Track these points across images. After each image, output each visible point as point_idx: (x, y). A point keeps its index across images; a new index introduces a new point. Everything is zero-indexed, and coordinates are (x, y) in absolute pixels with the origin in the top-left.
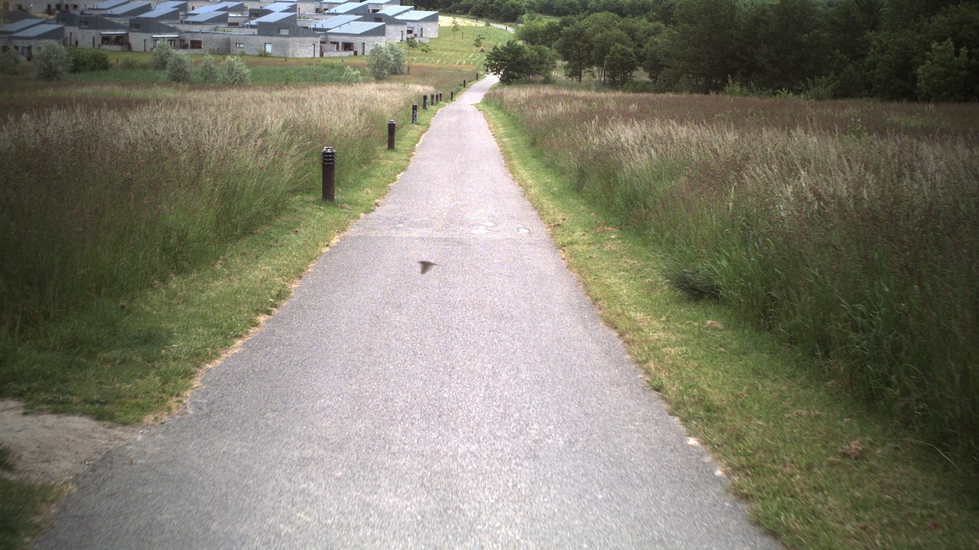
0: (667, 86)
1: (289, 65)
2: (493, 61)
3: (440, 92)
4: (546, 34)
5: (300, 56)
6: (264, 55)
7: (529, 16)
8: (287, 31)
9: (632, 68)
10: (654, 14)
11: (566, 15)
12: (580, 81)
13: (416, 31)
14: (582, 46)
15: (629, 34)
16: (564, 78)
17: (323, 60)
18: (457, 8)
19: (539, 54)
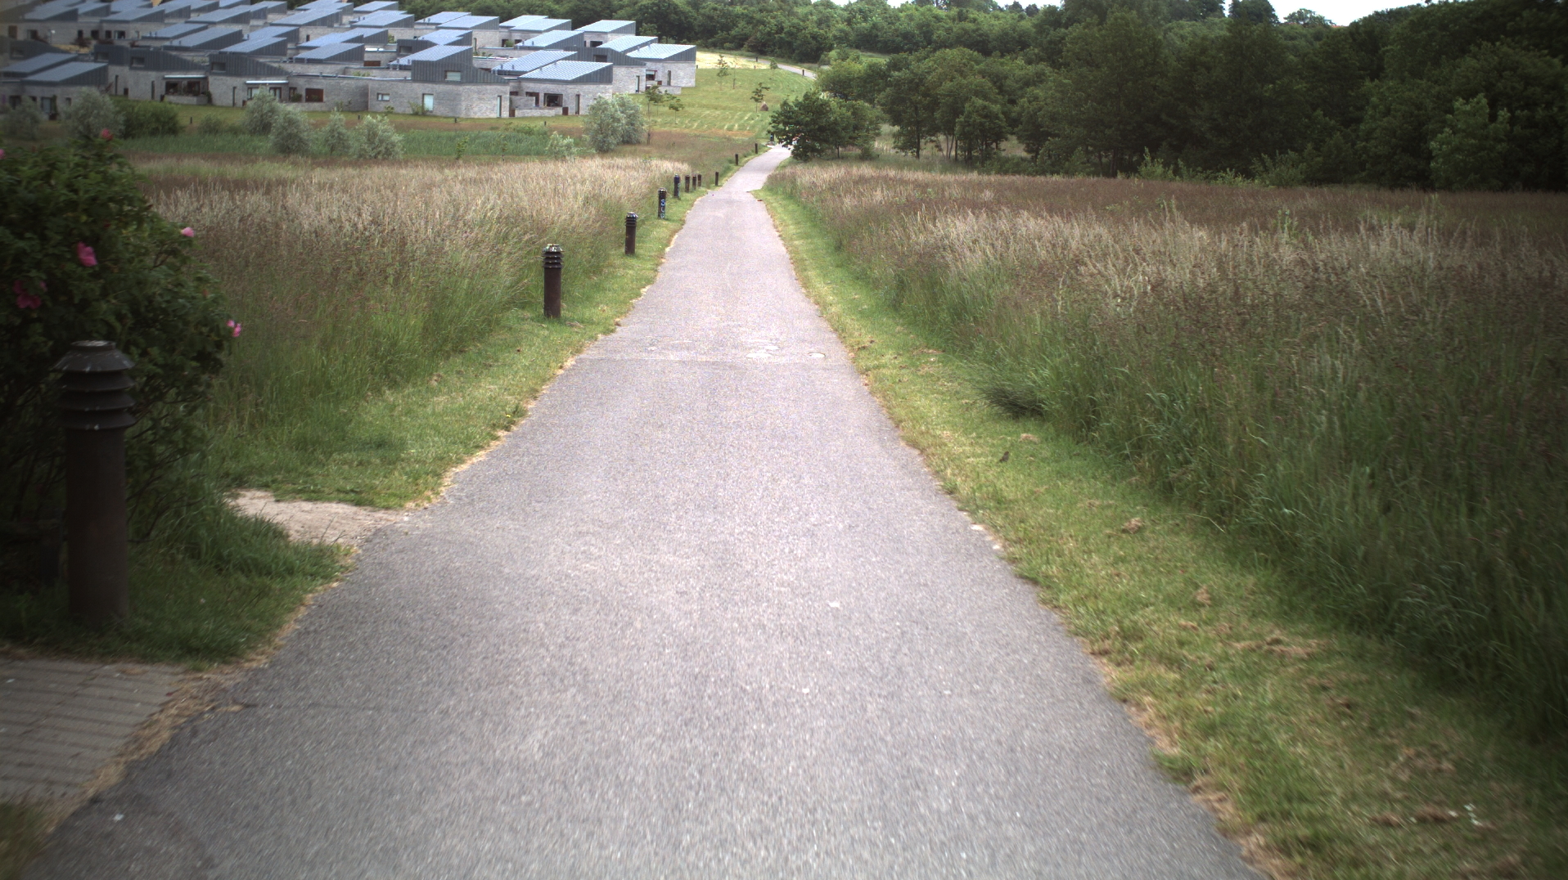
0: (1053, 165)
1: (461, 130)
2: (781, 126)
3: (698, 172)
4: (865, 82)
5: (479, 115)
6: (422, 113)
7: (839, 54)
8: (459, 74)
9: (999, 137)
10: (1036, 51)
11: (898, 52)
12: (918, 156)
13: (660, 76)
14: (920, 102)
15: (995, 83)
16: (893, 152)
17: (515, 122)
18: (725, 40)
19: (853, 113)
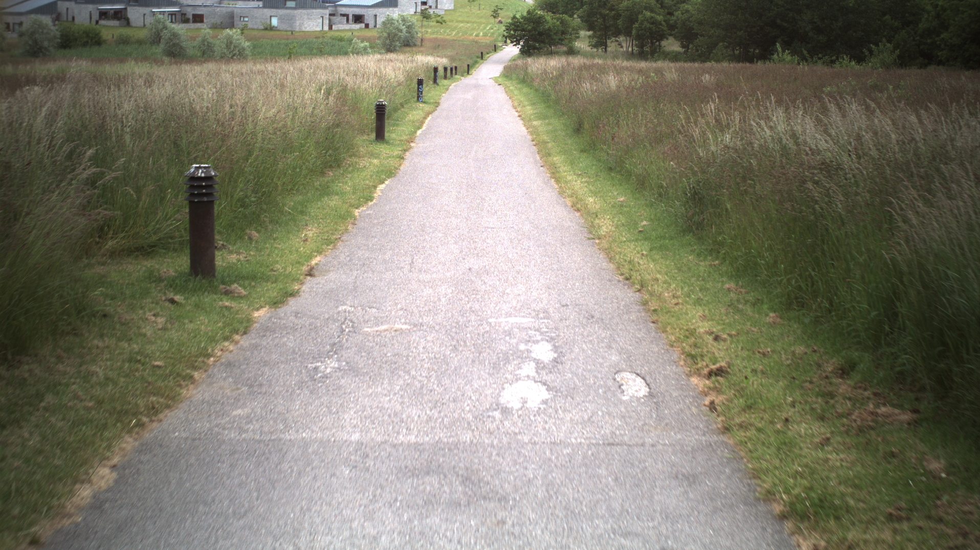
0: (700, 55)
1: (295, 39)
2: (512, 32)
3: (454, 65)
4: (567, 3)
5: (308, 29)
6: (271, 28)
9: (662, 37)
12: (606, 51)
13: (430, 3)
14: (608, 14)
15: (657, 1)
16: (588, 49)
17: (331, 34)
19: (561, 23)
